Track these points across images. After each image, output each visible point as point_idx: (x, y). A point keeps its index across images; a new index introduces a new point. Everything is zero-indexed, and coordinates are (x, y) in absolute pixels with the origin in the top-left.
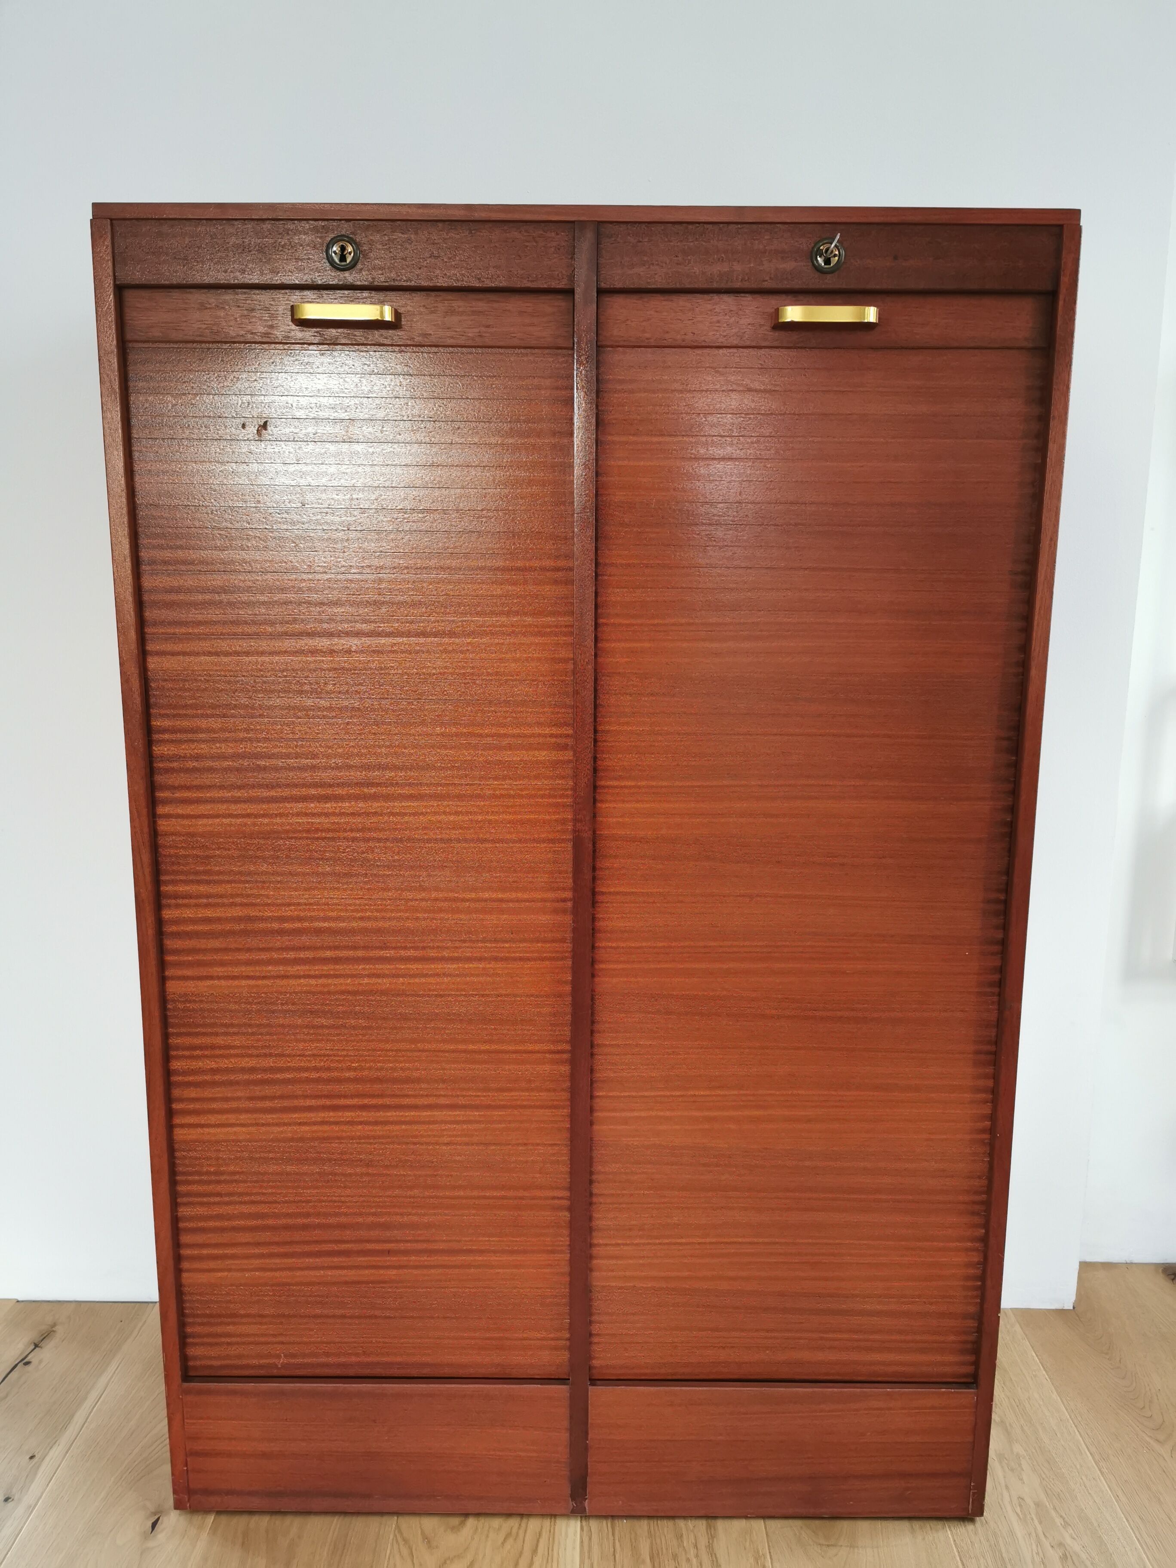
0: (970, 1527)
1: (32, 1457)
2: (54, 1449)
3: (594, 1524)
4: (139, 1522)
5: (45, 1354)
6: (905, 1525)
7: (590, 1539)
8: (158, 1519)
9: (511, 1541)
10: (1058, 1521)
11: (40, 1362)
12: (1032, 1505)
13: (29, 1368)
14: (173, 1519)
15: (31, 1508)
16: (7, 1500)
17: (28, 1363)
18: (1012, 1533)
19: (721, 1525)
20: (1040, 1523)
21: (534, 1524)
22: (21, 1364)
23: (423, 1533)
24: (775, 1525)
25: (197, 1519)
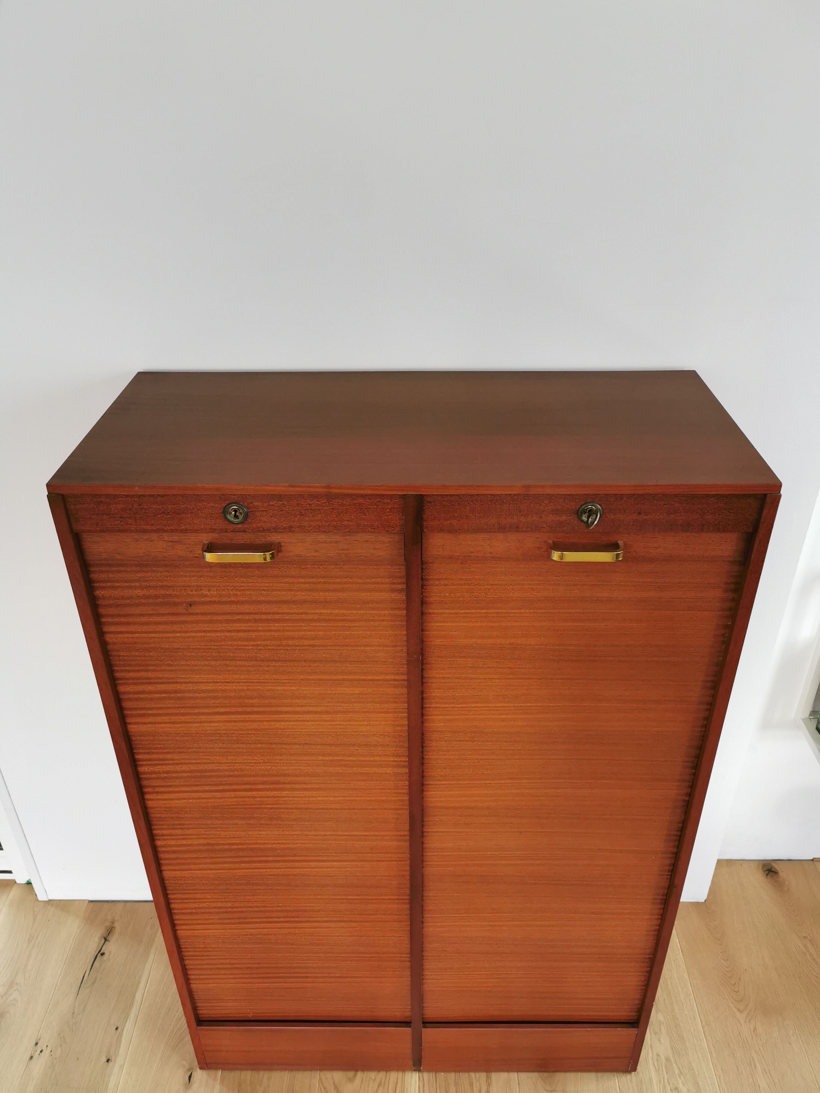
0: (628, 1076)
1: (117, 1029)
2: (127, 1024)
3: (426, 1075)
4: (181, 1076)
5: (110, 948)
6: (592, 1075)
7: (424, 1086)
8: (191, 1073)
9: (381, 1088)
10: (677, 1071)
11: (110, 953)
12: (664, 1060)
13: (105, 957)
14: (199, 1075)
15: (122, 1067)
16: (108, 1061)
17: (103, 954)
18: (651, 1080)
19: (494, 1076)
20: (667, 1073)
21: (393, 1075)
22: (99, 955)
23: (334, 1083)
24: (523, 1075)
25: (212, 1073)
